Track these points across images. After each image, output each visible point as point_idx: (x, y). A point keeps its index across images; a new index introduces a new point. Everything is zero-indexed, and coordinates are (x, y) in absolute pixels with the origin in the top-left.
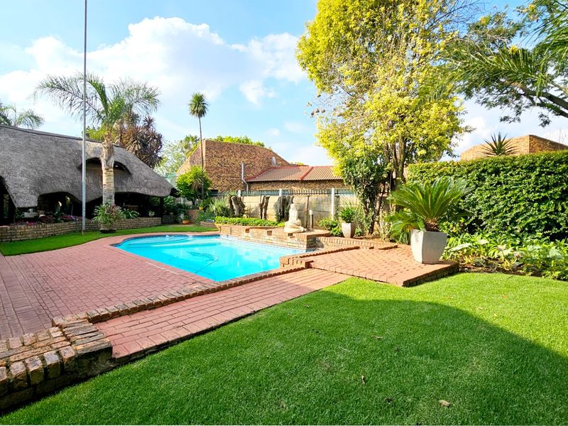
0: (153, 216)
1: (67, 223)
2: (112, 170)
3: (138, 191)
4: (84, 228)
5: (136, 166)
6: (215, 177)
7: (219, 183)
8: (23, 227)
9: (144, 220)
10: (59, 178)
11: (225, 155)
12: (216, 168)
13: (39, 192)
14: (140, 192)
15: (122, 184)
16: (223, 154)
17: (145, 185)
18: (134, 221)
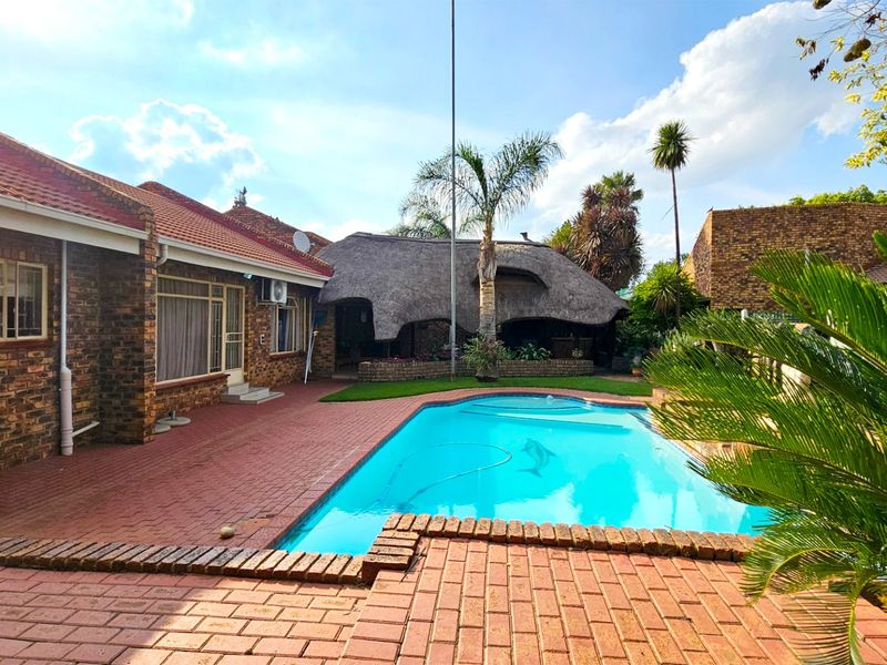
0: (580, 358)
1: (443, 363)
2: (492, 283)
3: (554, 315)
4: (453, 372)
5: (558, 273)
6: (735, 283)
7: (745, 295)
8: (383, 364)
9: (559, 364)
10: (439, 300)
11: (760, 236)
12: (738, 265)
13: (404, 319)
14: (558, 317)
15: (532, 304)
16: (755, 233)
17: (567, 305)
18: (541, 364)
